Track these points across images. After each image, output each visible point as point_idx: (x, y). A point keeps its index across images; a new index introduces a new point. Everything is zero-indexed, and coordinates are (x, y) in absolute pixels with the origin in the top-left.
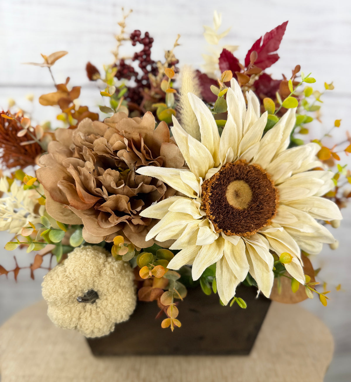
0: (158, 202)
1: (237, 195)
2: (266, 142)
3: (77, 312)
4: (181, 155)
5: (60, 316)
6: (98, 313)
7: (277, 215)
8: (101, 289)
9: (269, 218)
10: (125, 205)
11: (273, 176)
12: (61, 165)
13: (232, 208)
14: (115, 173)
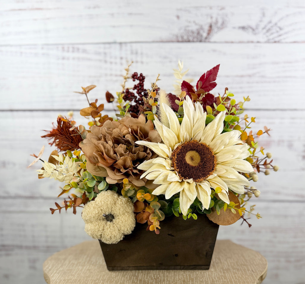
0: (147, 160)
1: (192, 159)
2: (207, 130)
3: (102, 225)
4: (159, 136)
5: (93, 228)
6: (114, 227)
7: (216, 171)
8: (116, 212)
9: (210, 171)
10: (129, 163)
11: (213, 149)
12: (95, 144)
13: (188, 164)
14: (124, 146)
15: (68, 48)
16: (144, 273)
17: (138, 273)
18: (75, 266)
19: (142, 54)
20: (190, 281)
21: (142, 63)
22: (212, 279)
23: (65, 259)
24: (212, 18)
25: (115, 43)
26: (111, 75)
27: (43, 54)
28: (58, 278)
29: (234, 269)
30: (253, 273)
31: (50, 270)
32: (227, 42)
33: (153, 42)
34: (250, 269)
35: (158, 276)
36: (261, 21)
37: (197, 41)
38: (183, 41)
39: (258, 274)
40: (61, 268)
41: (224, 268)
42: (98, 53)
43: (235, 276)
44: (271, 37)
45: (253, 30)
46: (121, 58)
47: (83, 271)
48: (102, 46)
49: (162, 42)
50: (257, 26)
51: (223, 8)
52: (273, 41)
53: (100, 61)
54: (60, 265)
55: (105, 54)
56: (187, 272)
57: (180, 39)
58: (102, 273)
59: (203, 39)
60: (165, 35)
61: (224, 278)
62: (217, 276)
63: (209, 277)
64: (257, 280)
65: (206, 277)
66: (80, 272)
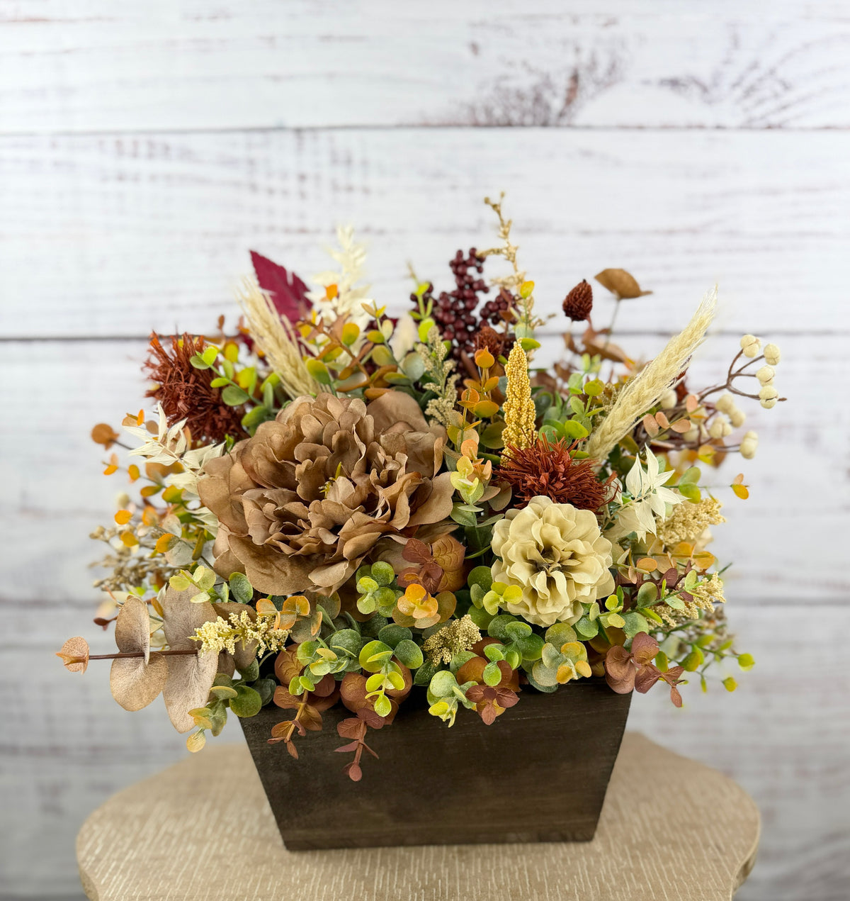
15: (135, 144)
16: (390, 867)
17: (373, 866)
18: (174, 842)
19: (365, 163)
20: (532, 894)
21: (366, 191)
22: (601, 883)
23: (144, 818)
24: (578, 50)
25: (280, 129)
26: (271, 229)
27: (57, 164)
28: (125, 888)
29: (662, 842)
30: (720, 856)
31: (98, 860)
32: (624, 127)
33: (399, 126)
34: (712, 842)
35: (435, 876)
36: (727, 62)
37: (533, 125)
38: (491, 124)
39: (735, 861)
40: (131, 852)
41: (634, 841)
42: (231, 162)
43: (669, 871)
44: (758, 112)
45: (705, 89)
46: (302, 177)
47: (201, 859)
48: (241, 138)
49: (426, 125)
50: (717, 77)
51: (611, 22)
52: (763, 123)
53: (237, 184)
54: (129, 840)
55: (251, 162)
56: (522, 860)
57: (482, 118)
58: (259, 869)
59: (553, 116)
60: (436, 104)
61: (635, 876)
62: (613, 870)
63: (589, 875)
64: (734, 880)
65: (581, 876)
66: (192, 867)
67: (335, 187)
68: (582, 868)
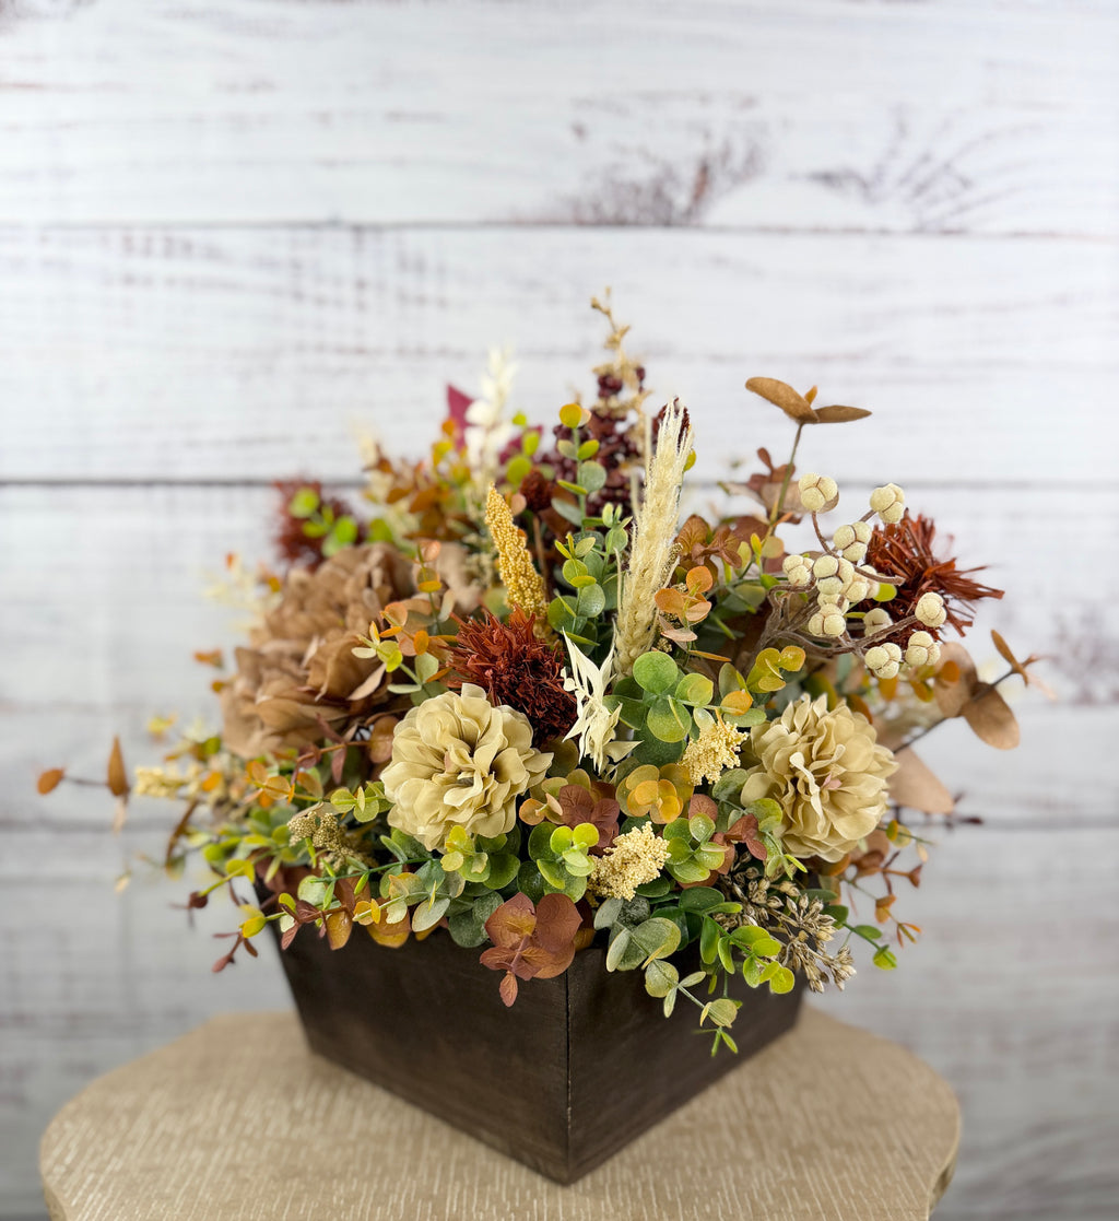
15: (149, 240)
16: (467, 1182)
18: (174, 1146)
19: (442, 270)
21: (442, 303)
22: (753, 1202)
23: (133, 1113)
24: (707, 135)
25: (334, 224)
26: (320, 348)
27: (47, 263)
28: (104, 1211)
29: (833, 1145)
30: (910, 1163)
31: (69, 1171)
32: (765, 230)
33: (488, 224)
34: (897, 1143)
35: (528, 1193)
36: (893, 154)
37: (654, 224)
38: (602, 222)
39: (929, 1166)
40: (115, 1160)
41: (795, 1144)
42: (266, 263)
43: (843, 1183)
44: (932, 213)
45: (865, 185)
47: (210, 1169)
48: (284, 235)
49: (519, 223)
50: (880, 174)
51: (749, 102)
52: (939, 227)
53: (276, 292)
54: (112, 1144)
55: (296, 266)
56: (646, 1171)
57: (589, 215)
58: (288, 1184)
59: (677, 215)
60: (530, 197)
61: (799, 1192)
62: (769, 1184)
63: (737, 1190)
64: (930, 1194)
65: (726, 1192)
66: (197, 1181)
67: (403, 298)
68: (727, 1180)
